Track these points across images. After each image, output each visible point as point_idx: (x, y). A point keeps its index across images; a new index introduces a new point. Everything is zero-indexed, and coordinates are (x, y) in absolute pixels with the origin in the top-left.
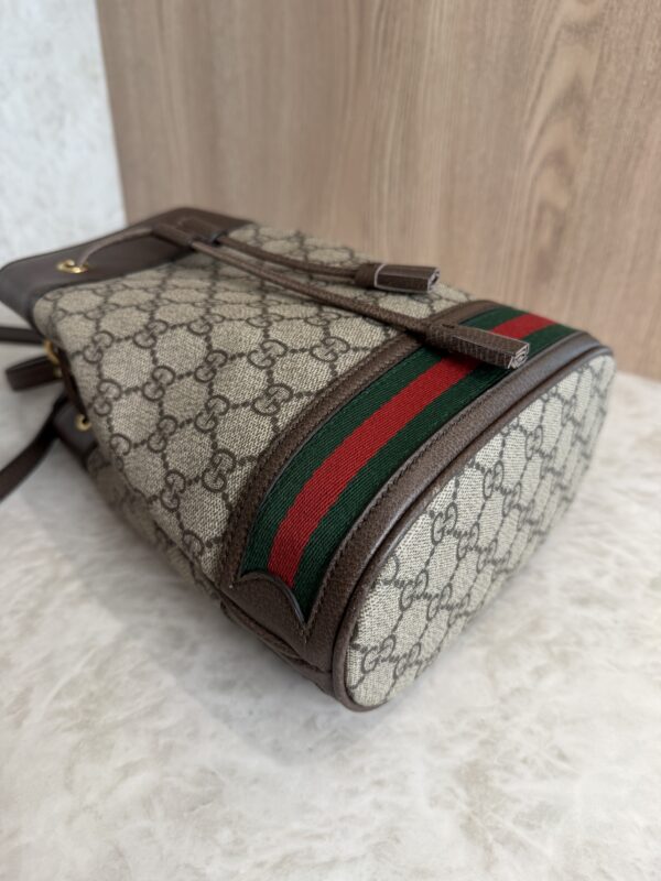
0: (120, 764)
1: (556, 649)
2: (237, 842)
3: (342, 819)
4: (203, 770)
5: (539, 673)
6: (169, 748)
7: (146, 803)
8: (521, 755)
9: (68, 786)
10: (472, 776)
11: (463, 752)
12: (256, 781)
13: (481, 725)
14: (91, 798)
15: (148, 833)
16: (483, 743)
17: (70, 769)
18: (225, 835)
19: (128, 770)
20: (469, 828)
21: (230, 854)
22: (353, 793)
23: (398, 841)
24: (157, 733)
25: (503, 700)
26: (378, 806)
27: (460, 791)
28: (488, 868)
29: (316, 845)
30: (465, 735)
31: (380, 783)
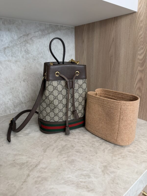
0: (63, 157)
1: (123, 156)
2: (75, 166)
3: (87, 167)
4: (72, 159)
5: (119, 158)
6: (69, 157)
7: (65, 161)
8: (113, 166)
9: (57, 158)
10: (105, 167)
11: (105, 164)
12: (78, 161)
13: (108, 162)
14: (59, 159)
15: (65, 163)
16: (108, 164)
17: (58, 156)
18: (73, 165)
19: (64, 158)
20: (103, 171)
21: (74, 167)
22: (89, 165)
23: (93, 170)
24: (68, 155)
25: (112, 160)
26: (92, 167)
27: (103, 168)
28: (104, 175)
29: (84, 169)
30: (106, 162)
31: (93, 165)
